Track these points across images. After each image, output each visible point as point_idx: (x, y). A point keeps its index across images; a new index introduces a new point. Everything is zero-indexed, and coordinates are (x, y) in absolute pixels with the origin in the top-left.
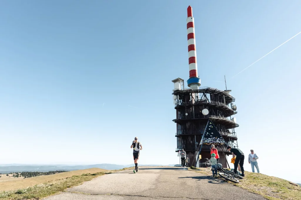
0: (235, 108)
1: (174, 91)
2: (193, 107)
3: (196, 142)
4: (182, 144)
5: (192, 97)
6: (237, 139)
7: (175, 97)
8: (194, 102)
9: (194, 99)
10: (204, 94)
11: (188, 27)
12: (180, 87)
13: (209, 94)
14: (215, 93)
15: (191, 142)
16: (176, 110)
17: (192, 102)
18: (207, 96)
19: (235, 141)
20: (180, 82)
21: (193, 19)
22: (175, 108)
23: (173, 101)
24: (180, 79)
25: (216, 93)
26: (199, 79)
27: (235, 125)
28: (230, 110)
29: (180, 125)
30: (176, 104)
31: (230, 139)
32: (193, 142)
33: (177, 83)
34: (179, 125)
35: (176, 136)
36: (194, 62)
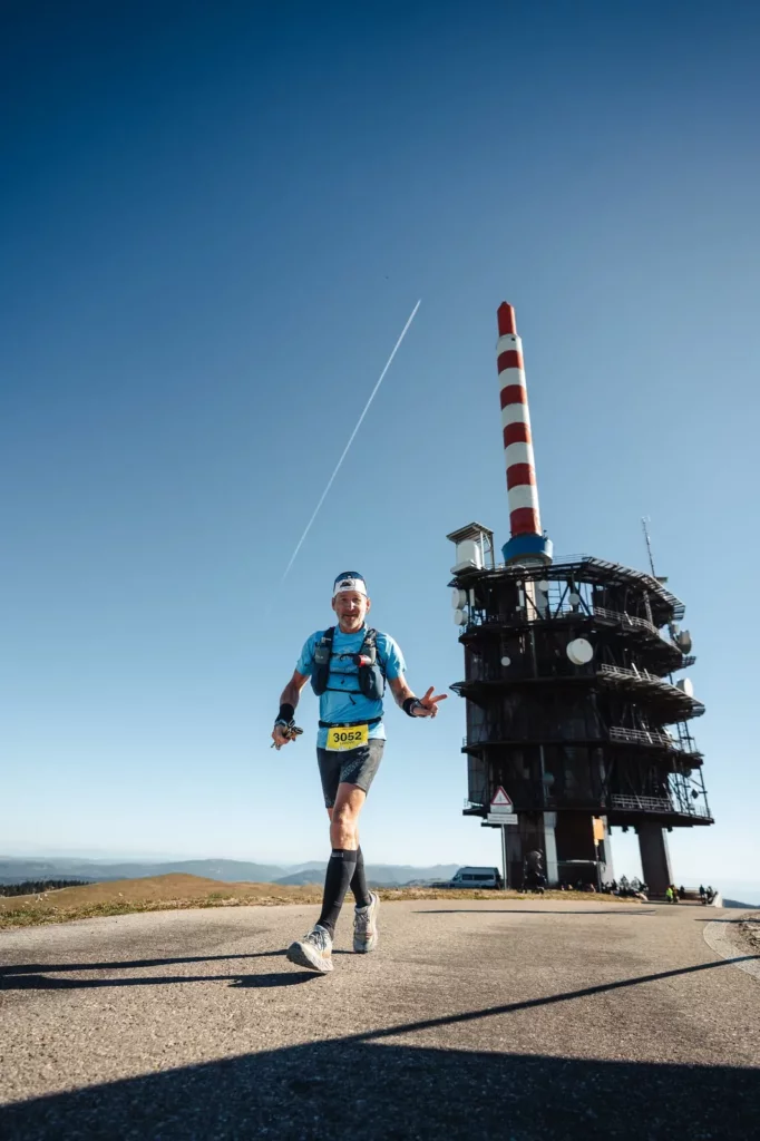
0: (685, 642)
1: (455, 573)
2: (532, 633)
3: (546, 771)
4: (490, 783)
5: (526, 596)
6: (701, 762)
7: (459, 595)
8: (532, 616)
9: (532, 603)
10: (570, 585)
11: (501, 367)
12: (480, 557)
13: (590, 587)
14: (612, 583)
15: (526, 774)
16: (462, 647)
17: (526, 615)
18: (582, 593)
19: (695, 772)
20: (478, 541)
21: (519, 341)
22: (462, 639)
23: (454, 611)
24: (477, 526)
25: (616, 580)
26: (546, 540)
27: (691, 708)
28: (669, 648)
29: (481, 706)
30: (463, 624)
31: (678, 762)
32: (531, 774)
33: (465, 543)
34: (477, 708)
35: (464, 750)
36: (527, 481)
